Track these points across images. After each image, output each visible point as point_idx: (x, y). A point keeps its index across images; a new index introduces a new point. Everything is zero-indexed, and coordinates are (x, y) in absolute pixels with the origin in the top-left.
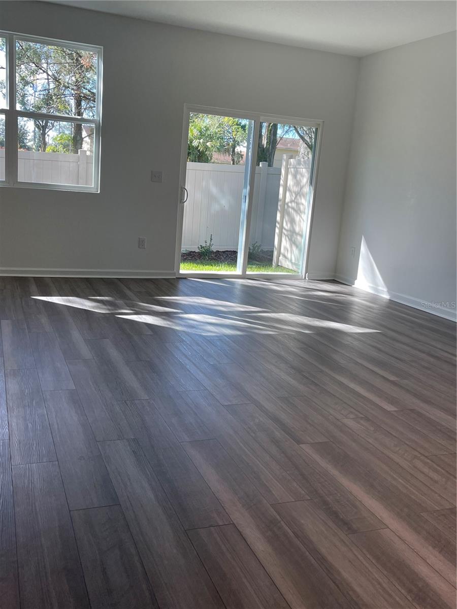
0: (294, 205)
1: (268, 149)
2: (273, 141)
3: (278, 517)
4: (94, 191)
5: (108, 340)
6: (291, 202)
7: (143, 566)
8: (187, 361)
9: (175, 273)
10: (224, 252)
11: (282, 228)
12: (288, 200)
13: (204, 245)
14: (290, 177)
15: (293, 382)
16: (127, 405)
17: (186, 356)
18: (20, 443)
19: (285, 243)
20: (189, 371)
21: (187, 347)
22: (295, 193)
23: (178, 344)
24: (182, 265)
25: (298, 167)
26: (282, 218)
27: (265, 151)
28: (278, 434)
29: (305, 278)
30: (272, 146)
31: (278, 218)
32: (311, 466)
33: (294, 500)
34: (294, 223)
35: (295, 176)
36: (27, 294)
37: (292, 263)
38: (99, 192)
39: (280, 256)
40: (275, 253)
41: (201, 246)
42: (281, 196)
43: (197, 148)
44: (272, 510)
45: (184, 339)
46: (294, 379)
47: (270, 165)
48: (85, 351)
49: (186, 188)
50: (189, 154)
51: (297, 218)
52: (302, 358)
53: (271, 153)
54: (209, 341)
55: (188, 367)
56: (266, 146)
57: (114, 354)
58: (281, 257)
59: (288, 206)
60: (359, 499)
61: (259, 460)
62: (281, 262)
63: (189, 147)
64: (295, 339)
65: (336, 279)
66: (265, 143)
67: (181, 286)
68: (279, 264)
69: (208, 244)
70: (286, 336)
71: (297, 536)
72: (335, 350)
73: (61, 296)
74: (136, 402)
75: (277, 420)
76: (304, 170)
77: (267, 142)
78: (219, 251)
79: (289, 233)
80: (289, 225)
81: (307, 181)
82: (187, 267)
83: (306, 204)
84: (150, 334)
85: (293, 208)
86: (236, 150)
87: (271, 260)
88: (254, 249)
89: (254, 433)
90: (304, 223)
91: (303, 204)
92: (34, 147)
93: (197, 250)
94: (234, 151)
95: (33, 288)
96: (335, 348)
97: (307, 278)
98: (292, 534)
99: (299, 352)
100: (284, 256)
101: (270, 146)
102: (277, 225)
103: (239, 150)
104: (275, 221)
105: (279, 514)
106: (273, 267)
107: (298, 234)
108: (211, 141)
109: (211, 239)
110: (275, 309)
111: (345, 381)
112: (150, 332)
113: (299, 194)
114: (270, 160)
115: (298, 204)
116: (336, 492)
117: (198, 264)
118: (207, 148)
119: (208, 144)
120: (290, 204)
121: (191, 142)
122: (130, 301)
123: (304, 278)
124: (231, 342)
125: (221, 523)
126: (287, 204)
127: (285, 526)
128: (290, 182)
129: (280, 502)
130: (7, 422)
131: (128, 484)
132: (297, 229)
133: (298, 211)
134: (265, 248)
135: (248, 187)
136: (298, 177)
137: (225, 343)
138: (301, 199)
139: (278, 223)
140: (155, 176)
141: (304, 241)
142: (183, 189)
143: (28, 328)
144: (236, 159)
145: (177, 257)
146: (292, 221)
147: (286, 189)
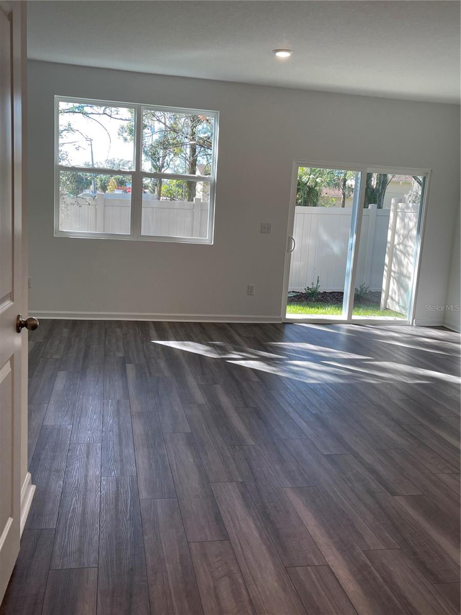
0: (401, 247)
1: (377, 189)
2: (383, 182)
3: (368, 562)
4: (208, 243)
5: (218, 385)
6: (399, 244)
7: (249, 595)
8: (291, 410)
9: (281, 318)
10: (331, 293)
11: (390, 271)
12: (396, 242)
13: (311, 287)
14: (398, 220)
15: (392, 435)
16: (236, 450)
17: (290, 405)
18: (145, 480)
19: (393, 286)
20: (292, 419)
21: (291, 395)
22: (403, 236)
23: (282, 392)
24: (289, 308)
25: (406, 211)
26: (391, 261)
27: (375, 191)
28: (374, 485)
29: (413, 324)
30: (382, 187)
31: (387, 261)
32: (403, 517)
33: (385, 548)
34: (401, 266)
35: (403, 220)
36: (148, 338)
37: (399, 306)
38: (213, 244)
39: (388, 299)
40: (383, 296)
41: (308, 287)
42: (389, 239)
43: (306, 184)
44: (364, 555)
45: (289, 387)
46: (393, 431)
47: (380, 207)
48: (199, 397)
49: (293, 238)
50: (298, 190)
51: (405, 261)
52: (403, 410)
53: (381, 193)
54: (312, 388)
55: (291, 415)
56: (376, 186)
57: (225, 400)
58: (389, 301)
59: (396, 248)
60: (448, 553)
61: (354, 510)
62: (389, 305)
63: (299, 183)
64: (397, 389)
65: (444, 326)
66: (375, 183)
67: (287, 331)
68: (387, 307)
69: (315, 286)
70: (388, 386)
71: (385, 581)
72: (437, 403)
73: (177, 341)
74: (245, 447)
75: (373, 471)
76: (412, 214)
77: (377, 183)
78: (325, 292)
79: (397, 275)
80: (397, 267)
81: (415, 225)
82: (294, 310)
83: (414, 247)
84: (256, 380)
85: (401, 251)
86: (347, 183)
87: (379, 303)
88: (362, 290)
89: (351, 483)
90: (411, 267)
91: (411, 247)
92: (150, 185)
93: (304, 292)
94: (344, 184)
95: (153, 332)
96: (438, 401)
97: (414, 324)
98: (381, 580)
99: (400, 403)
100: (392, 299)
101: (380, 187)
102: (385, 268)
103: (350, 184)
104: (384, 264)
105: (370, 560)
106: (381, 309)
107: (405, 276)
108: (321, 177)
109: (318, 281)
110: (379, 358)
111: (444, 435)
112: (257, 379)
113: (406, 237)
114: (380, 201)
115: (406, 246)
116: (425, 544)
117: (304, 306)
118: (316, 183)
119: (318, 180)
120: (397, 247)
121: (301, 178)
122: (239, 347)
123: (411, 324)
124: (333, 391)
125: (317, 564)
126: (395, 246)
127: (375, 571)
128: (399, 225)
129: (372, 549)
130: (134, 461)
131: (237, 522)
132: (405, 271)
133: (406, 254)
134: (373, 289)
135: (355, 236)
136: (406, 220)
137: (327, 392)
138: (408, 241)
139: (386, 266)
140: (264, 228)
141: (412, 283)
142: (291, 239)
143: (150, 373)
144: (346, 193)
145: (284, 299)
146: (400, 263)
147: (394, 232)
